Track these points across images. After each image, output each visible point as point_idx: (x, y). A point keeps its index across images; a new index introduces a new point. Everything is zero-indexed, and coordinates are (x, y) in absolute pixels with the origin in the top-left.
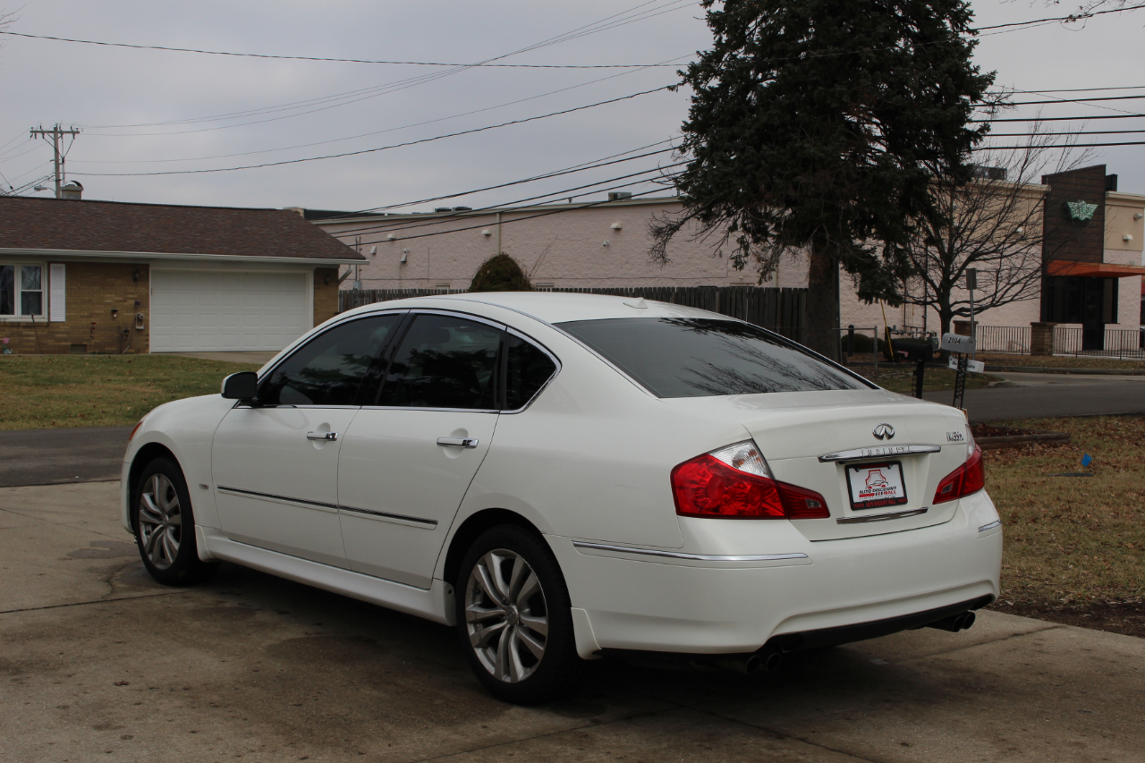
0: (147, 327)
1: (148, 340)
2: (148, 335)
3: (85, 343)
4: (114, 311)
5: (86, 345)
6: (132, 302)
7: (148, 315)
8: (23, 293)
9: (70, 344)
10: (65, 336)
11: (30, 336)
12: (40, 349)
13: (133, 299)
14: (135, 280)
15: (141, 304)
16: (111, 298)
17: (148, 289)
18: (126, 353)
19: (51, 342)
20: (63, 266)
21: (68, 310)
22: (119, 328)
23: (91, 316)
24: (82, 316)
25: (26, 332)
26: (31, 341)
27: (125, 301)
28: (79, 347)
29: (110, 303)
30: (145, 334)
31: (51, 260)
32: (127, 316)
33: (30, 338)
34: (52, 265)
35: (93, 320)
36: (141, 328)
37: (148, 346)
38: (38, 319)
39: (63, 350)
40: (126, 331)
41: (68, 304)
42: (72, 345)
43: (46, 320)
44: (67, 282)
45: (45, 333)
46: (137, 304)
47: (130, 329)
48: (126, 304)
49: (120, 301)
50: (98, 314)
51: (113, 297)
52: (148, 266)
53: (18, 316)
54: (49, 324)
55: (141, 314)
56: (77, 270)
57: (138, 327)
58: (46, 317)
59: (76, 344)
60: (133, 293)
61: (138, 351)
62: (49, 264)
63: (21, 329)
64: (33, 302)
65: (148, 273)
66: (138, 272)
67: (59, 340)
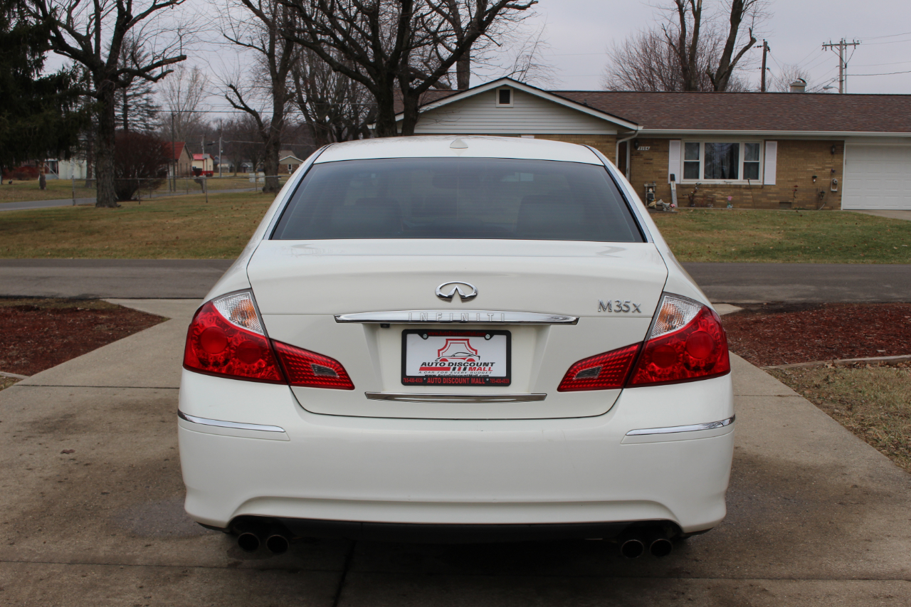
0: (840, 189)
1: (840, 200)
2: (841, 196)
3: (790, 201)
4: (814, 177)
5: (790, 203)
6: (829, 170)
7: (841, 180)
8: (745, 163)
9: (778, 201)
10: (775, 195)
11: (748, 195)
12: (756, 205)
13: (830, 168)
14: (832, 153)
15: (836, 172)
16: (812, 167)
17: (843, 160)
18: (822, 209)
19: (764, 200)
20: (776, 143)
21: (778, 176)
22: (817, 190)
23: (795, 181)
24: (789, 181)
25: (745, 192)
26: (748, 199)
27: (823, 169)
28: (785, 204)
29: (812, 171)
30: (838, 195)
31: (767, 139)
32: (824, 181)
33: (748, 197)
34: (767, 142)
35: (797, 184)
36: (836, 190)
37: (840, 204)
38: (753, 182)
39: (772, 206)
40: (823, 193)
41: (778, 171)
42: (780, 203)
43: (761, 184)
44: (778, 155)
45: (760, 193)
46: (833, 171)
47: (826, 191)
48: (824, 171)
49: (819, 169)
50: (802, 179)
51: (815, 166)
52: (843, 142)
53: (740, 180)
54: (763, 187)
55: (836, 180)
56: (786, 145)
57: (832, 190)
58: (762, 181)
59: (784, 202)
60: (830, 164)
61: (832, 208)
62: (765, 141)
63: (742, 190)
64: (752, 170)
65: (843, 147)
66: (835, 147)
67: (770, 198)
